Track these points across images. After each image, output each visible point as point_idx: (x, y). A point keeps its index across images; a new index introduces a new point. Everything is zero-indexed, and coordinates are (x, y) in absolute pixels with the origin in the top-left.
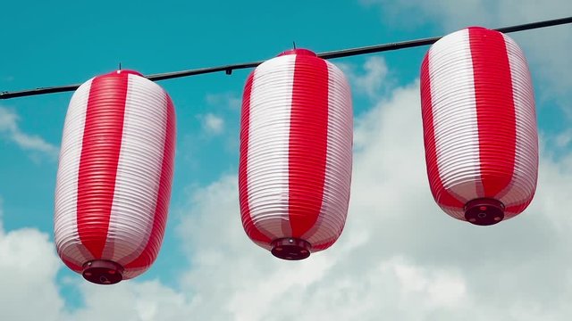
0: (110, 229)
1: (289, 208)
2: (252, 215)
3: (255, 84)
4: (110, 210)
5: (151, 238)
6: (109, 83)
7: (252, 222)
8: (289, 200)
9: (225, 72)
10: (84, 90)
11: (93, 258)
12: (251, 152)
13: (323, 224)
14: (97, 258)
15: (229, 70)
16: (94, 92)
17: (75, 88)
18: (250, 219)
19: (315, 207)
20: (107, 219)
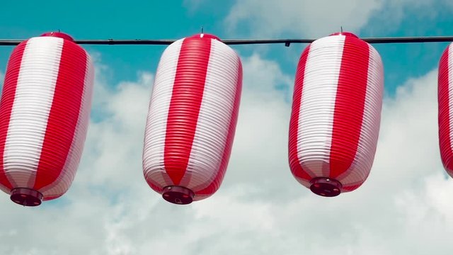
0: (189, 163)
1: (331, 153)
2: (299, 156)
3: (311, 55)
4: (191, 148)
5: (219, 173)
6: (195, 44)
7: (299, 162)
8: (332, 147)
9: (284, 44)
10: (177, 46)
11: (173, 184)
12: (303, 107)
13: (355, 169)
14: (176, 184)
15: (288, 43)
16: (184, 50)
17: (169, 43)
18: (298, 159)
19: (351, 155)
20: (187, 155)
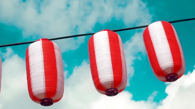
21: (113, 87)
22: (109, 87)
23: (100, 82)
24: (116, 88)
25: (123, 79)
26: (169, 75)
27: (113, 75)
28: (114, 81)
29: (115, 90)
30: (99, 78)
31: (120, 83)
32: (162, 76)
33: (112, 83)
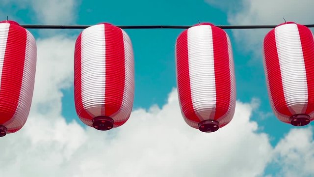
21: (213, 118)
22: (206, 117)
23: (193, 108)
24: (218, 120)
25: (230, 107)
26: (296, 115)
27: (215, 99)
28: (217, 109)
29: (215, 123)
30: (192, 100)
31: (225, 113)
32: (285, 115)
33: (212, 112)
